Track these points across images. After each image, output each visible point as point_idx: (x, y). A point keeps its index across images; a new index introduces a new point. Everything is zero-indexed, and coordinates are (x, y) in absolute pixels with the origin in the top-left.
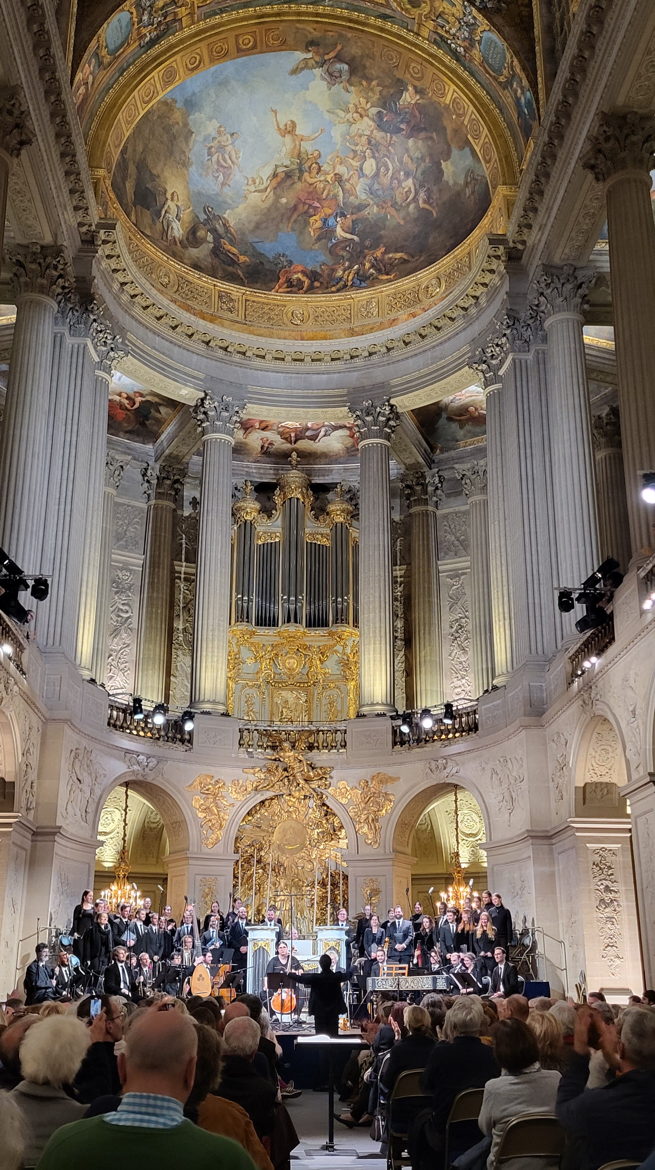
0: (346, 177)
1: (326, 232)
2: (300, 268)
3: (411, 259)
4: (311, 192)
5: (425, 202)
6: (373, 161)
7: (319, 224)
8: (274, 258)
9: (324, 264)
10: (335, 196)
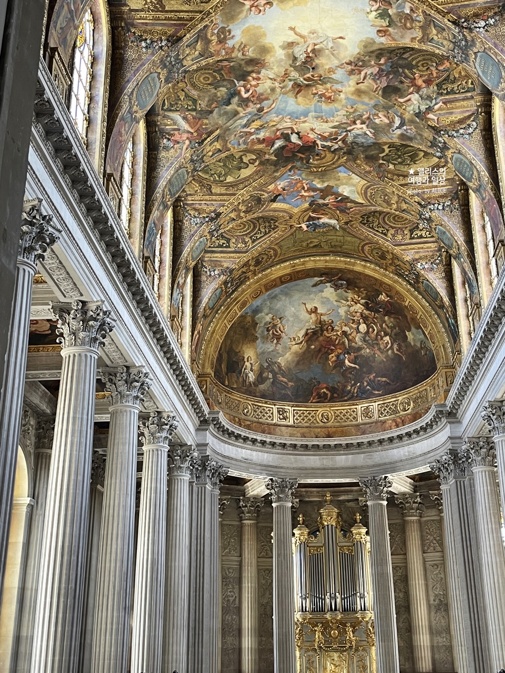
0: (349, 332)
1: (339, 363)
2: (325, 385)
3: (391, 383)
4: (329, 341)
5: (397, 350)
6: (364, 325)
7: (334, 359)
8: (309, 381)
9: (339, 382)
10: (344, 343)
